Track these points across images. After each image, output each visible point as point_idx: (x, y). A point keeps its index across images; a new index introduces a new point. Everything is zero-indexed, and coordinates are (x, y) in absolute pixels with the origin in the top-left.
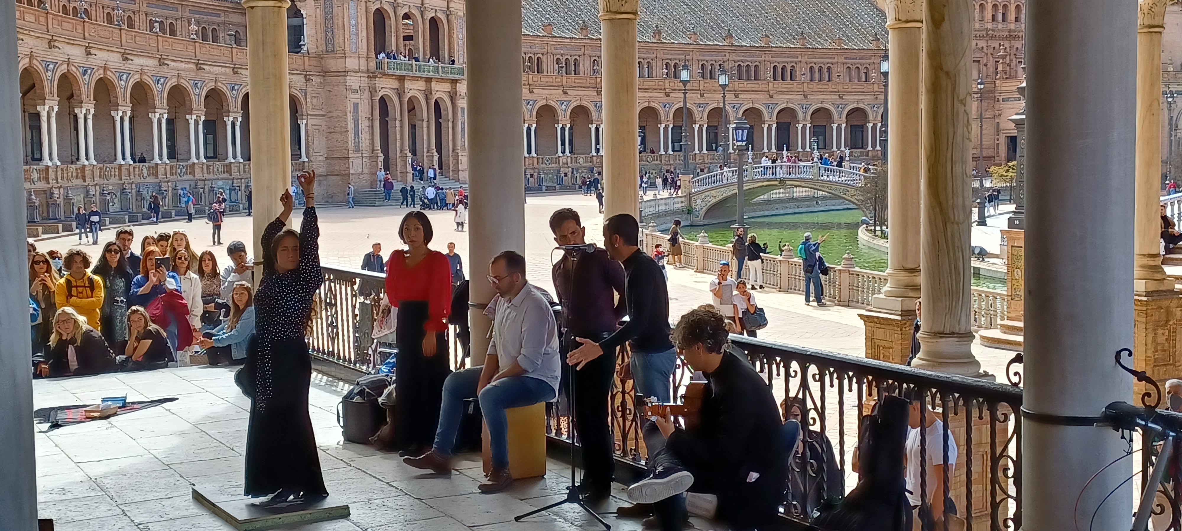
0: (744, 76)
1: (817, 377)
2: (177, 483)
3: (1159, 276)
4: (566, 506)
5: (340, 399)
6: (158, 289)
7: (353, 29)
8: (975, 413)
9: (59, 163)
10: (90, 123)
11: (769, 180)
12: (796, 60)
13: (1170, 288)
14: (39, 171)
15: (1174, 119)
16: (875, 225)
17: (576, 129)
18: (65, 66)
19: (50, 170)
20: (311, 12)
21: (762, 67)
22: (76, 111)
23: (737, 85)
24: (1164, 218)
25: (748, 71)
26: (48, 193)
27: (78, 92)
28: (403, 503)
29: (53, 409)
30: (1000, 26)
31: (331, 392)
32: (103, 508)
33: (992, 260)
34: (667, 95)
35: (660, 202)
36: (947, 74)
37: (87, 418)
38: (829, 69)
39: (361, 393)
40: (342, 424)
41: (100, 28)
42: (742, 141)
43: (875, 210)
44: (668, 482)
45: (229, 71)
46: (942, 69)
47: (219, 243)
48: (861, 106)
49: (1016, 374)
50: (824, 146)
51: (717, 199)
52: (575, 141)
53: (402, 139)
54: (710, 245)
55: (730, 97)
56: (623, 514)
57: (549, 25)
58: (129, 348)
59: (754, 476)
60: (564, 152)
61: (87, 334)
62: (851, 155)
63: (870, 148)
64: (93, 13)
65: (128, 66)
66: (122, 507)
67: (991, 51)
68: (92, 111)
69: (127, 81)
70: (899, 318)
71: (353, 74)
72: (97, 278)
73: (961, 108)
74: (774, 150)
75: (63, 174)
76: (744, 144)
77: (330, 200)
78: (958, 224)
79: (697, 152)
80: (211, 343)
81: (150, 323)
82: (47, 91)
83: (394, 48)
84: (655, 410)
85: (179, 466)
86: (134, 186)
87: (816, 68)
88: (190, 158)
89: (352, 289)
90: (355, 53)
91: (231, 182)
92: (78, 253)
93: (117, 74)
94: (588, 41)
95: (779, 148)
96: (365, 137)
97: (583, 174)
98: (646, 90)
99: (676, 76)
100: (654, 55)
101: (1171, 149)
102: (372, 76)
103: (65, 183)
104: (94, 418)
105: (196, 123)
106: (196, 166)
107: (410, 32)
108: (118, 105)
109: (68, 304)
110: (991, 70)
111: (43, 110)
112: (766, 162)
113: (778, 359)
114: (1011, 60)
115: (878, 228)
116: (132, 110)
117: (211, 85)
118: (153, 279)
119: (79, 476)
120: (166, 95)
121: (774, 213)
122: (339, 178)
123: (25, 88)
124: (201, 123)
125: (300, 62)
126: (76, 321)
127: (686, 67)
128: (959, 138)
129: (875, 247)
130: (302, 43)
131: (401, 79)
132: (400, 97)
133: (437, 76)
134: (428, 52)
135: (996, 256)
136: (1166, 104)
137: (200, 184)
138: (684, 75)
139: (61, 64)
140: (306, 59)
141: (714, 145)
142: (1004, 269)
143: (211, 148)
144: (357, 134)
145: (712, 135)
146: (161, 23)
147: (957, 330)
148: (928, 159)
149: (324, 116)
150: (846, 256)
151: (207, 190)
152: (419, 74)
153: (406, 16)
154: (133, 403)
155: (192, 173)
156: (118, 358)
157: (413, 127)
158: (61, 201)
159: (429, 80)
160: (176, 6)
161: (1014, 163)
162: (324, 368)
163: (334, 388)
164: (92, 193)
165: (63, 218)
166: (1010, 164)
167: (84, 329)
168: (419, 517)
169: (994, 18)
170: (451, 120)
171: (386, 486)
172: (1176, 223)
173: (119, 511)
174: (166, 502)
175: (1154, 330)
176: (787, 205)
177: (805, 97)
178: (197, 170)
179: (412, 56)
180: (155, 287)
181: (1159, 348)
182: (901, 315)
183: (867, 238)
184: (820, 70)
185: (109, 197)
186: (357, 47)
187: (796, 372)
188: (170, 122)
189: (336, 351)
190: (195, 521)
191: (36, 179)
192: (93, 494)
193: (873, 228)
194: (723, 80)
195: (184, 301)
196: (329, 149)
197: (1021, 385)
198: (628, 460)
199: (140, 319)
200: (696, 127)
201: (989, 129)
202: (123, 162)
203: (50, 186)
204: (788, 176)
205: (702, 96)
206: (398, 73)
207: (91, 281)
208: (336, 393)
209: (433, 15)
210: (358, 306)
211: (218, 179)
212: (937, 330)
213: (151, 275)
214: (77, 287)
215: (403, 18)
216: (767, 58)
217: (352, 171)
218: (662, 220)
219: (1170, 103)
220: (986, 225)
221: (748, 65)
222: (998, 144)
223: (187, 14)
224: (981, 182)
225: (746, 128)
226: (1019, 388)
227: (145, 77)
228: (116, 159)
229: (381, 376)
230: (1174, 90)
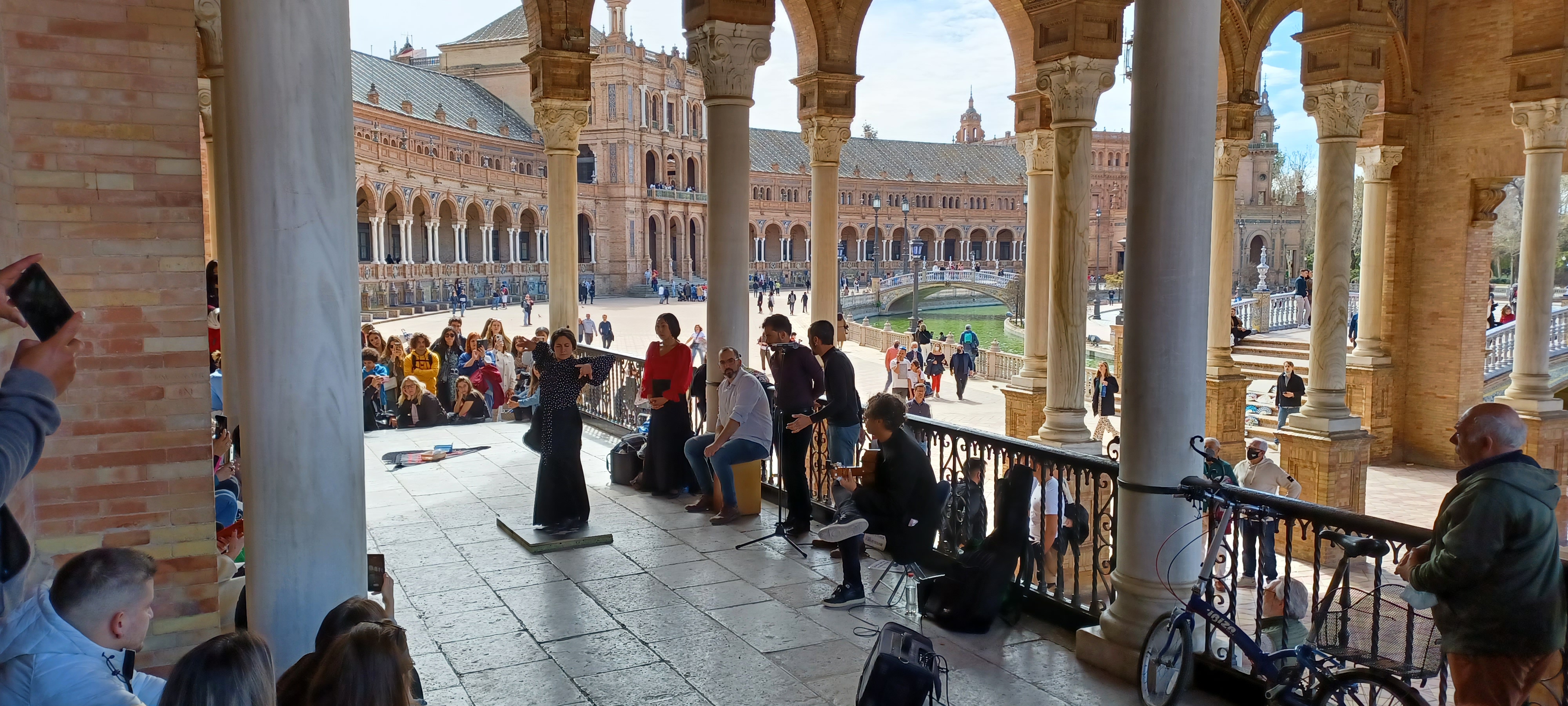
0: (921, 204)
1: (964, 447)
2: (487, 513)
3: (1228, 364)
4: (775, 537)
5: (609, 450)
6: (479, 363)
7: (631, 166)
8: (1083, 480)
9: (413, 263)
10: (436, 233)
11: (938, 283)
12: (960, 193)
13: (1237, 373)
14: (398, 268)
15: (1244, 240)
16: (1017, 318)
17: (795, 244)
18: (419, 191)
19: (407, 268)
20: (601, 153)
21: (934, 198)
22: (427, 224)
23: (916, 211)
24: (1234, 318)
25: (924, 201)
26: (405, 284)
27: (428, 211)
28: (653, 533)
29: (399, 453)
30: (1114, 169)
31: (604, 444)
32: (431, 532)
33: (1104, 346)
34: (863, 218)
35: (856, 298)
36: (1070, 213)
37: (423, 461)
38: (985, 199)
39: (625, 447)
40: (610, 470)
41: (445, 163)
42: (918, 254)
43: (1017, 307)
44: (849, 526)
45: (539, 196)
46: (1066, 210)
47: (529, 324)
48: (1008, 228)
49: (1114, 451)
50: (980, 257)
51: (899, 296)
52: (794, 251)
53: (666, 248)
54: (892, 332)
55: (910, 220)
56: (818, 545)
57: (777, 164)
58: (457, 407)
59: (914, 522)
60: (785, 259)
61: (426, 397)
62: (1000, 264)
63: (1014, 259)
64: (440, 152)
65: (464, 191)
66: (445, 532)
67: (1107, 188)
68: (438, 225)
69: (464, 203)
70: (1031, 393)
71: (630, 199)
72: (435, 355)
73: (1080, 239)
74: (942, 260)
75: (416, 270)
76: (919, 257)
77: (612, 293)
78: (1076, 327)
79: (884, 260)
80: (516, 404)
81: (472, 389)
82: (405, 209)
83: (661, 180)
84: (841, 472)
85: (489, 500)
86: (468, 280)
87: (975, 199)
88: (509, 260)
89: (621, 367)
90: (632, 184)
91: (539, 278)
92: (421, 336)
93: (457, 198)
94: (805, 177)
95: (947, 259)
96: (638, 246)
97: (799, 276)
98: (847, 214)
99: (871, 203)
100: (854, 188)
101: (1241, 263)
102: (644, 201)
103: (417, 277)
104: (428, 461)
105: (515, 234)
106: (514, 266)
107: (672, 169)
108: (457, 220)
109: (412, 373)
110: (1107, 202)
111: (402, 224)
112: (936, 269)
113: (935, 433)
114: (1122, 195)
115: (1019, 320)
116: (468, 224)
117: (526, 206)
118: (475, 356)
119: (414, 506)
120: (492, 213)
121: (941, 307)
122: (618, 276)
123: (389, 207)
124: (518, 234)
125: (592, 190)
126: (417, 387)
127: (877, 198)
128: (1078, 262)
129: (1016, 334)
130: (593, 176)
131: (666, 203)
132: (665, 217)
133: (692, 201)
134: (686, 184)
135: (1107, 343)
136: (1238, 229)
137: (517, 279)
138: (876, 204)
139: (416, 190)
140: (596, 187)
141: (898, 256)
142: (1112, 353)
143: (525, 252)
144: (632, 244)
145: (896, 249)
146: (490, 160)
147: (1073, 407)
148: (1054, 277)
149: (608, 230)
150: (994, 342)
151: (521, 284)
152: (679, 200)
153: (671, 157)
154: (457, 450)
155: (511, 271)
156: (448, 414)
157: (674, 239)
158: (414, 291)
159: (686, 204)
160: (501, 147)
161: (1122, 272)
162: (600, 425)
163: (606, 441)
164: (437, 284)
165: (415, 303)
166: (1119, 273)
167: (424, 393)
168: (664, 544)
169: (1109, 163)
170: (702, 234)
171: (640, 519)
172: (1243, 322)
173: (443, 535)
174: (477, 528)
175: (1224, 405)
176: (951, 301)
177: (967, 220)
178: (515, 269)
179: (674, 185)
180: (476, 362)
181: (1228, 418)
182: (1033, 391)
183: (1010, 328)
184: (978, 200)
185: (449, 288)
186: (633, 180)
187: (948, 443)
188: (495, 233)
189: (609, 413)
190: (498, 544)
191: (396, 274)
192: (423, 521)
193: (1015, 320)
194: (905, 207)
195: (498, 372)
196: (612, 255)
197: (1118, 460)
198: (822, 504)
199: (465, 386)
200: (885, 242)
201: (1103, 246)
202: (460, 263)
203: (406, 279)
204: (952, 280)
205: (889, 219)
206: (664, 199)
207: (430, 356)
208: (607, 444)
209: (691, 156)
210: (625, 380)
211: (529, 276)
212: (1058, 406)
213: (473, 353)
214: (419, 361)
215: (668, 159)
216: (939, 191)
217: (628, 271)
218: (858, 311)
219: (1241, 229)
220: (1100, 319)
221: (924, 197)
222: (1111, 258)
223: (509, 153)
224: (1097, 287)
225: (921, 245)
226: (1116, 462)
227: (477, 200)
228: (455, 260)
229: (640, 435)
230: (1245, 219)
